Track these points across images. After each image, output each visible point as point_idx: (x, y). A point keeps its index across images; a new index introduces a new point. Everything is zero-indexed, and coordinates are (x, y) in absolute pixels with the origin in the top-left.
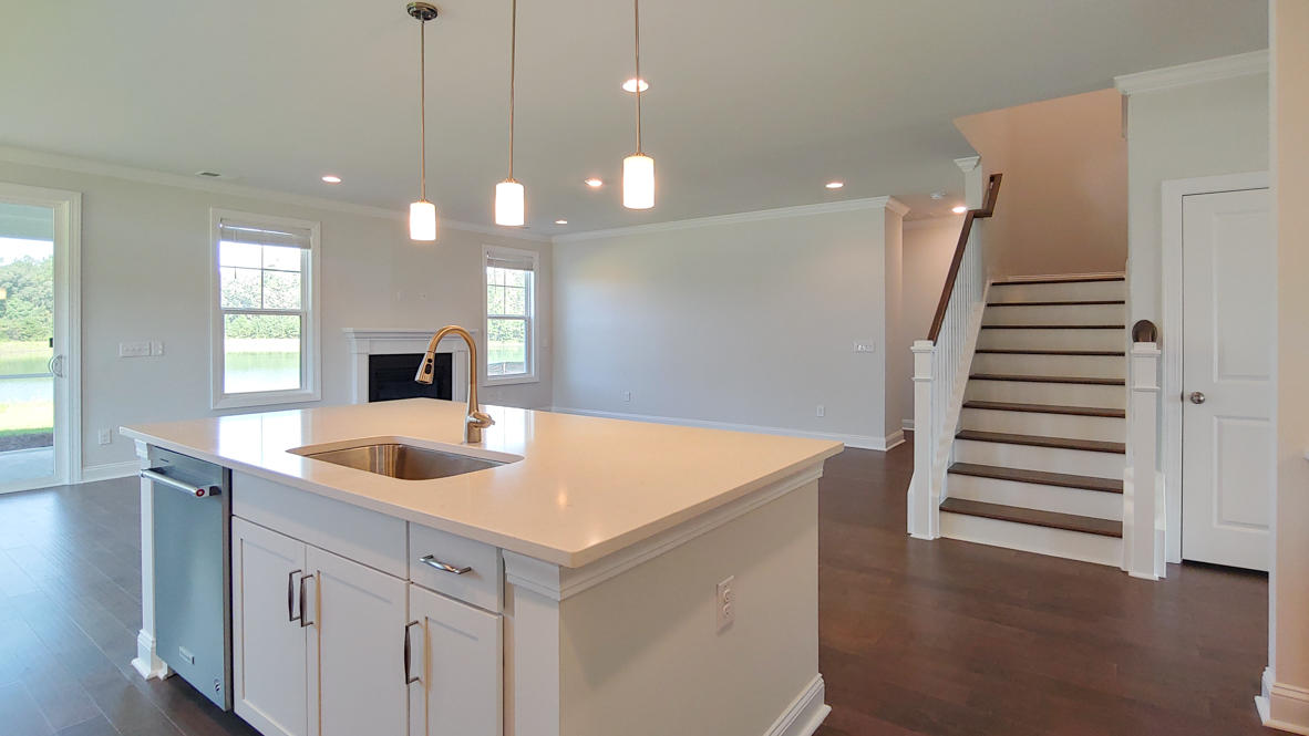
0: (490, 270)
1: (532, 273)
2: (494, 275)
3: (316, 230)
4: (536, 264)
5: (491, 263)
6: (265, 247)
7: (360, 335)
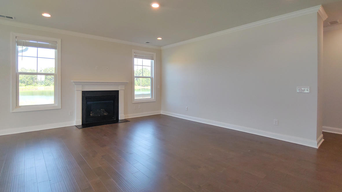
0: (136, 60)
1: (153, 61)
2: (137, 61)
3: (59, 41)
4: (155, 57)
5: (136, 57)
6: (39, 49)
7: (77, 83)
